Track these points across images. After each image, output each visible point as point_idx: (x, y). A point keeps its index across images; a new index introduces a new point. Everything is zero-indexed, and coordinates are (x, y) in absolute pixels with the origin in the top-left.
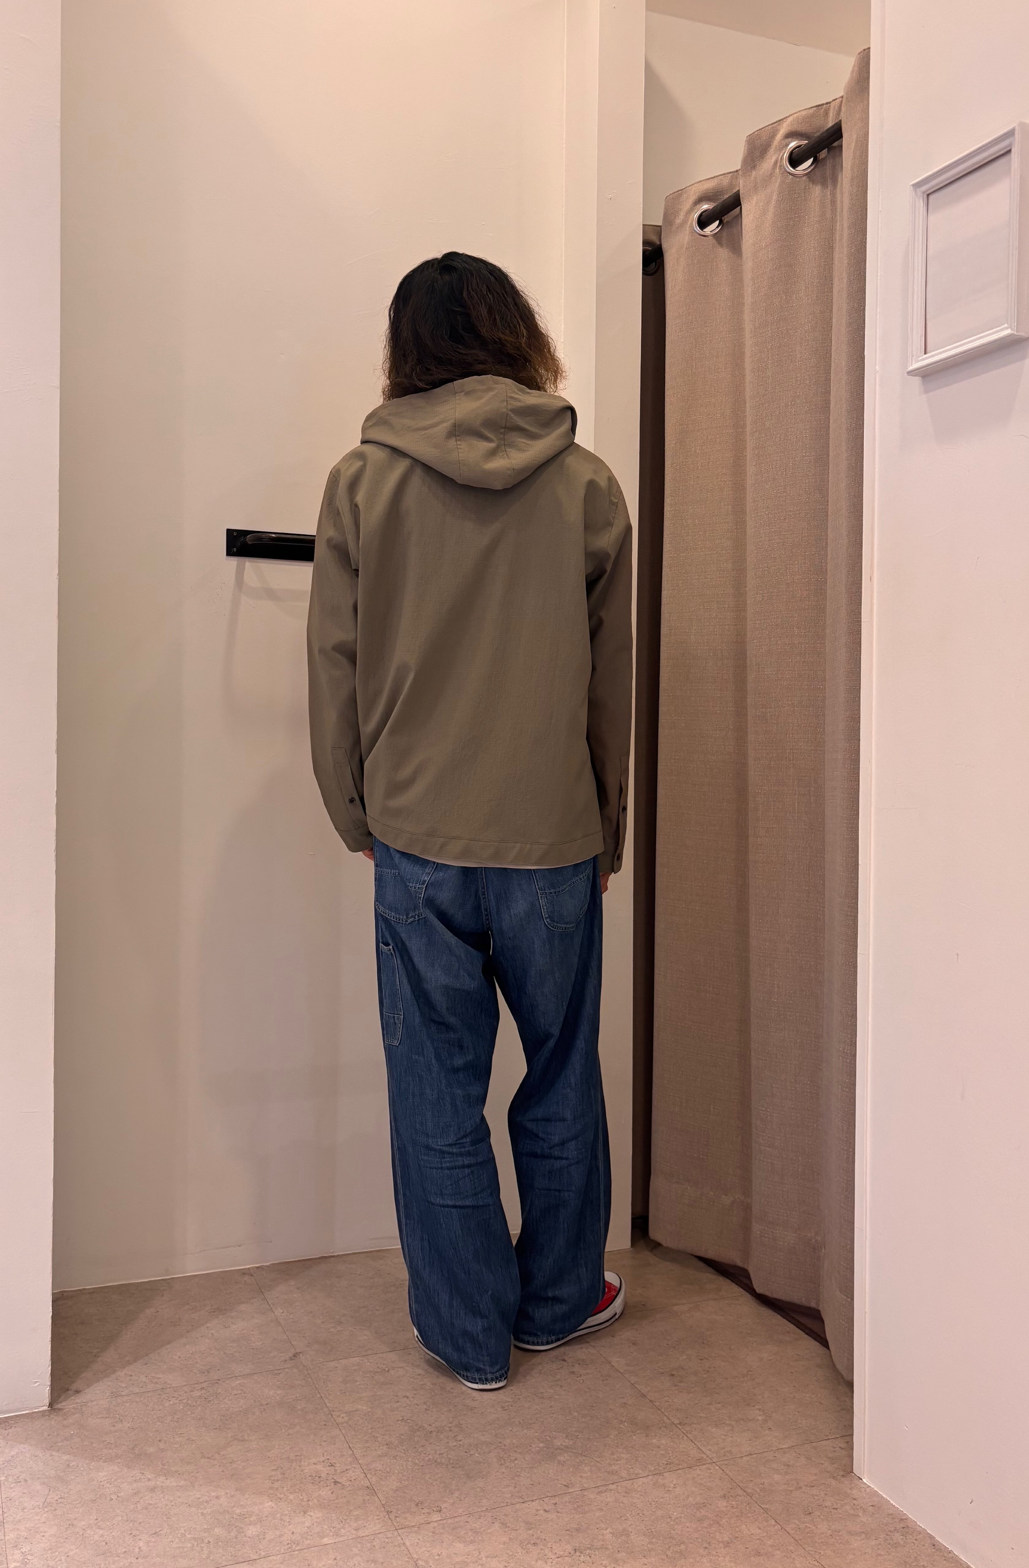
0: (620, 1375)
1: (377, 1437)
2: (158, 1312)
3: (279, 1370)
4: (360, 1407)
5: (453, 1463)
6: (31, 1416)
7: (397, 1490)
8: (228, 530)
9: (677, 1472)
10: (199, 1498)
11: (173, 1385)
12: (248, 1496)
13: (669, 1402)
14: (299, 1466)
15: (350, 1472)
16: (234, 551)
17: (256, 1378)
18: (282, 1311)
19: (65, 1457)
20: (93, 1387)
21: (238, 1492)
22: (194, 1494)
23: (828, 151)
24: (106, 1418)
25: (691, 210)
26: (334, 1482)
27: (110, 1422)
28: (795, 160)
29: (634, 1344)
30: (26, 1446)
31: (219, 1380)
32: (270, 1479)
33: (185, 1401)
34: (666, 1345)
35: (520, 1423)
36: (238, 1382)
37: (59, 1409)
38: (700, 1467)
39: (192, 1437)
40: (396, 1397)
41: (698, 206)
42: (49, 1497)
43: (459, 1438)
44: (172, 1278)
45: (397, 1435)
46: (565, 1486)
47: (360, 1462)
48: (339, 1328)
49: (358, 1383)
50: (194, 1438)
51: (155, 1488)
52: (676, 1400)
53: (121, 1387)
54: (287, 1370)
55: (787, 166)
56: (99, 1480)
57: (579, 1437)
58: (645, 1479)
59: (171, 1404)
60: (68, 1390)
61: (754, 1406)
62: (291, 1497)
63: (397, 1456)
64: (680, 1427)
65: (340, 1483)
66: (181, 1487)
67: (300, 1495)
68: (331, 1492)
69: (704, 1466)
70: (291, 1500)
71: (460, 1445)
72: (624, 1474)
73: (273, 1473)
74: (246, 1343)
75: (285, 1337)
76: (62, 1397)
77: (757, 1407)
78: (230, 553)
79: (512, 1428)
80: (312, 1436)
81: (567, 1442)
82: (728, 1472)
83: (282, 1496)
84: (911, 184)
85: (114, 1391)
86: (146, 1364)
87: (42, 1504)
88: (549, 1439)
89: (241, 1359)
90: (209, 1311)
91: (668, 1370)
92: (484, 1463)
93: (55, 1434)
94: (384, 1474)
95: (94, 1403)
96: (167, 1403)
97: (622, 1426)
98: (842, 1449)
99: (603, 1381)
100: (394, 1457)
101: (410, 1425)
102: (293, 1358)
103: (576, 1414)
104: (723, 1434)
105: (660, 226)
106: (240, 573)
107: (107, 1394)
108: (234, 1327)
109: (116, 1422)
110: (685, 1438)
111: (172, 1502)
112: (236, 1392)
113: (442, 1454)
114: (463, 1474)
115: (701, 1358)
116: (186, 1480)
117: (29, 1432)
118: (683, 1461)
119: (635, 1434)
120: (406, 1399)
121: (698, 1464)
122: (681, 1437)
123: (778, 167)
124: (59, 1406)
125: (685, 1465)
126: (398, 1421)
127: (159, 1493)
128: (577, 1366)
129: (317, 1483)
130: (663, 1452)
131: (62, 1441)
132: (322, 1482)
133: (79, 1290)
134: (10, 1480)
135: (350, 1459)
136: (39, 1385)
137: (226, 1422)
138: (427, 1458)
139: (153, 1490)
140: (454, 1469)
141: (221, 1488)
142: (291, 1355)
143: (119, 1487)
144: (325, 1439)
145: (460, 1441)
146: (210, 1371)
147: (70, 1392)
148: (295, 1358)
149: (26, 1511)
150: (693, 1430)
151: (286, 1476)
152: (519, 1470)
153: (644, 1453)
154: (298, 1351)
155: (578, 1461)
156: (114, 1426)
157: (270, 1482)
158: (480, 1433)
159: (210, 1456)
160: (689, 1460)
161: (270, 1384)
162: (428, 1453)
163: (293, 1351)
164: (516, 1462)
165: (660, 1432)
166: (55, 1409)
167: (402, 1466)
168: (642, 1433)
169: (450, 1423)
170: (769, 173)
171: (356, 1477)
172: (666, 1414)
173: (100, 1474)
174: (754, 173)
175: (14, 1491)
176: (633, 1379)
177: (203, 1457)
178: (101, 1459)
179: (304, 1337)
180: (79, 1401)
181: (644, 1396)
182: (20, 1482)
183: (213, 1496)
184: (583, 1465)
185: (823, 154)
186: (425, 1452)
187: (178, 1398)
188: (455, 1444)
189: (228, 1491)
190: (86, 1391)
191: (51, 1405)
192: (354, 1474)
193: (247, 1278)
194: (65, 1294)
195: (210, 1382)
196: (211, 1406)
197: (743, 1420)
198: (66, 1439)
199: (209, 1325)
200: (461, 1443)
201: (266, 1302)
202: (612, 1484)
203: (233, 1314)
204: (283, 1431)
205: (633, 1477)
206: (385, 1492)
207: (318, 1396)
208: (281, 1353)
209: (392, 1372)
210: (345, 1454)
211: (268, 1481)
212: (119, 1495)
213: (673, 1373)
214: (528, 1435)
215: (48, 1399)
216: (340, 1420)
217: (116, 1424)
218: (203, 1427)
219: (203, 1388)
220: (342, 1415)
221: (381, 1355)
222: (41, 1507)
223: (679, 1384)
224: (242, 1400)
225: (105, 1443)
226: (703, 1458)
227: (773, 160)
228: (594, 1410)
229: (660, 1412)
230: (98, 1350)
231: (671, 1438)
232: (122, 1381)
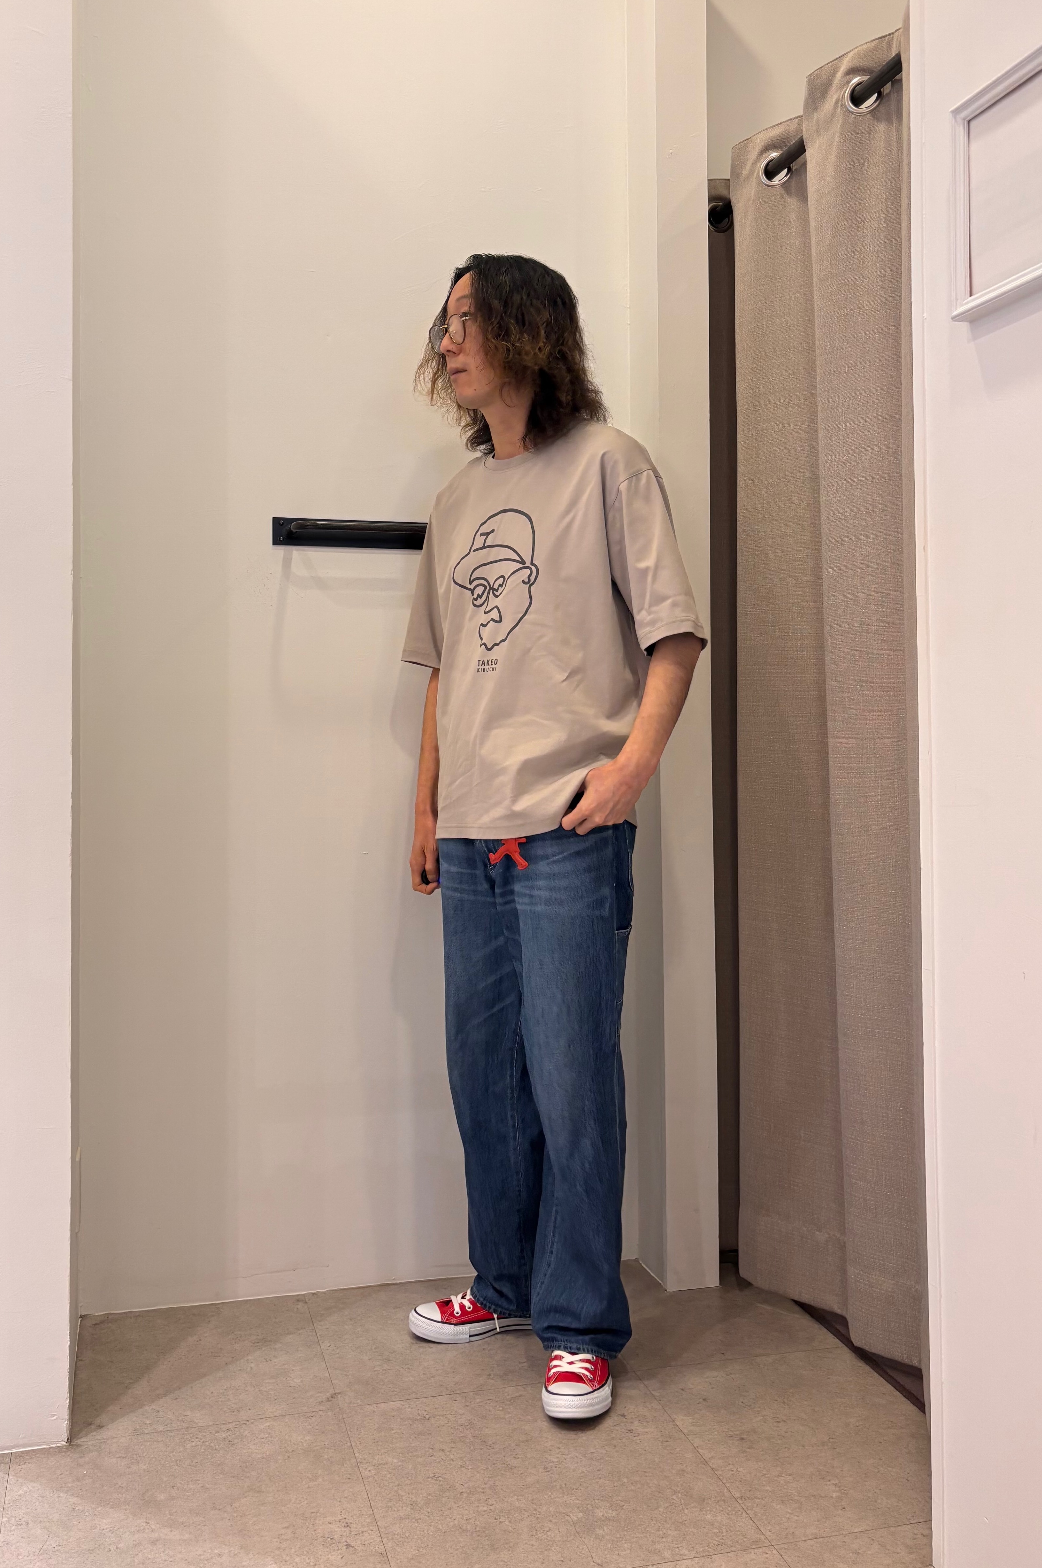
0: (683, 1435)
1: (403, 1496)
2: (200, 1340)
3: (313, 1412)
4: (390, 1459)
5: (479, 1531)
6: (48, 1452)
7: (413, 1559)
8: (274, 519)
9: (731, 1554)
10: (200, 1555)
11: (200, 1425)
12: (252, 1556)
13: (733, 1471)
14: (313, 1524)
15: (366, 1534)
16: (280, 540)
17: (287, 1421)
18: (329, 1345)
19: (73, 1500)
20: (117, 1422)
21: (243, 1550)
22: (197, 1550)
23: (892, 85)
24: (123, 1458)
25: (758, 159)
26: (346, 1545)
27: (126, 1463)
28: (857, 99)
29: (704, 1400)
30: (35, 1485)
31: (248, 1421)
32: (279, 1538)
33: (207, 1443)
34: (741, 1404)
35: (561, 1487)
36: (268, 1424)
37: (78, 1446)
38: (756, 1550)
39: (207, 1485)
40: (431, 1450)
41: (764, 156)
42: (48, 1543)
43: (490, 1502)
44: (223, 1303)
45: (424, 1495)
46: (599, 1564)
47: (378, 1523)
48: (386, 1367)
49: (393, 1432)
50: (208, 1486)
51: (157, 1541)
52: (741, 1469)
53: (146, 1424)
54: (321, 1412)
55: (849, 104)
56: (102, 1528)
57: (624, 1507)
58: (690, 1561)
59: (192, 1446)
60: (91, 1424)
61: (830, 1481)
62: (297, 1560)
63: (420, 1519)
64: (740, 1502)
65: (353, 1547)
66: (185, 1540)
67: (307, 1558)
68: (341, 1556)
69: (760, 1550)
70: (296, 1563)
71: (491, 1510)
72: (667, 1554)
73: (283, 1531)
74: (284, 1379)
75: (327, 1375)
76: (84, 1432)
77: (833, 1482)
78: (276, 542)
79: (552, 1493)
80: (333, 1492)
81: (612, 1514)
82: (786, 1557)
83: (288, 1558)
84: (950, 110)
85: (138, 1427)
86: (177, 1399)
87: (38, 1551)
88: (591, 1508)
89: (276, 1398)
90: (253, 1342)
91: (737, 1433)
92: (513, 1533)
93: (67, 1473)
94: (402, 1539)
95: (114, 1441)
96: (189, 1445)
97: (674, 1497)
98: (924, 1536)
99: (662, 1442)
100: (417, 1520)
101: (441, 1483)
102: (330, 1399)
103: (625, 1480)
104: (789, 1512)
105: (729, 180)
106: (287, 563)
107: (130, 1431)
108: (276, 1360)
109: (132, 1463)
110: (744, 1514)
111: (171, 1557)
112: (262, 1435)
113: (470, 1519)
114: (488, 1545)
115: (778, 1420)
116: (190, 1533)
117: (42, 1470)
118: (738, 1542)
119: (688, 1507)
120: (441, 1453)
121: (754, 1547)
122: (740, 1513)
123: (839, 106)
124: (79, 1442)
125: (739, 1547)
126: (428, 1478)
127: (161, 1546)
128: (636, 1423)
129: (328, 1545)
130: (716, 1531)
131: (73, 1481)
132: (334, 1545)
133: (125, 1313)
134: (13, 1521)
135: (368, 1520)
136: (57, 1418)
137: (246, 1470)
138: (452, 1524)
139: (154, 1542)
140: (479, 1538)
141: (226, 1545)
142: (328, 1395)
143: (120, 1536)
144: (346, 1495)
145: (491, 1505)
146: (241, 1410)
147: (93, 1427)
148: (333, 1399)
149: (20, 1557)
150: (755, 1505)
151: (296, 1535)
152: (551, 1543)
153: (695, 1531)
154: (336, 1392)
155: (618, 1536)
156: (129, 1467)
157: (279, 1540)
158: (516, 1497)
159: (221, 1507)
160: (744, 1541)
161: (301, 1427)
162: (454, 1517)
163: (332, 1391)
164: (549, 1533)
165: (717, 1507)
166: (73, 1445)
167: (423, 1531)
168: (696, 1507)
169: (485, 1484)
170: (830, 114)
171: (372, 1541)
172: (728, 1485)
173: (104, 1521)
174: (816, 115)
175: (13, 1534)
176: (697, 1442)
177: (214, 1508)
178: (109, 1504)
179: (346, 1375)
180: (99, 1437)
181: (706, 1463)
182: (22, 1524)
183: (215, 1554)
184: (623, 1542)
185: (887, 88)
186: (451, 1516)
187: (201, 1439)
188: (485, 1508)
189: (232, 1549)
190: (109, 1427)
191: (70, 1440)
192: (370, 1537)
193: (300, 1305)
194: (110, 1317)
195: (238, 1423)
196: (234, 1450)
197: (814, 1496)
198: (78, 1480)
199: (250, 1357)
200: (492, 1507)
201: (314, 1334)
202: (652, 1565)
203: (278, 1346)
204: (304, 1483)
205: (677, 1558)
206: (399, 1561)
207: (349, 1444)
208: (319, 1392)
209: (433, 1421)
210: (364, 1513)
211: (276, 1540)
212: (119, 1546)
213: (743, 1436)
214: (568, 1502)
215: (66, 1434)
216: (367, 1473)
217: (132, 1466)
218: (221, 1473)
219: (228, 1430)
220: (369, 1468)
221: (425, 1400)
222: (36, 1554)
223: (748, 1450)
224: (267, 1445)
225: (117, 1486)
226: (760, 1539)
227: (835, 97)
228: (646, 1476)
229: (721, 1483)
230: (131, 1381)
231: (728, 1514)
232: (147, 1417)
